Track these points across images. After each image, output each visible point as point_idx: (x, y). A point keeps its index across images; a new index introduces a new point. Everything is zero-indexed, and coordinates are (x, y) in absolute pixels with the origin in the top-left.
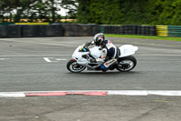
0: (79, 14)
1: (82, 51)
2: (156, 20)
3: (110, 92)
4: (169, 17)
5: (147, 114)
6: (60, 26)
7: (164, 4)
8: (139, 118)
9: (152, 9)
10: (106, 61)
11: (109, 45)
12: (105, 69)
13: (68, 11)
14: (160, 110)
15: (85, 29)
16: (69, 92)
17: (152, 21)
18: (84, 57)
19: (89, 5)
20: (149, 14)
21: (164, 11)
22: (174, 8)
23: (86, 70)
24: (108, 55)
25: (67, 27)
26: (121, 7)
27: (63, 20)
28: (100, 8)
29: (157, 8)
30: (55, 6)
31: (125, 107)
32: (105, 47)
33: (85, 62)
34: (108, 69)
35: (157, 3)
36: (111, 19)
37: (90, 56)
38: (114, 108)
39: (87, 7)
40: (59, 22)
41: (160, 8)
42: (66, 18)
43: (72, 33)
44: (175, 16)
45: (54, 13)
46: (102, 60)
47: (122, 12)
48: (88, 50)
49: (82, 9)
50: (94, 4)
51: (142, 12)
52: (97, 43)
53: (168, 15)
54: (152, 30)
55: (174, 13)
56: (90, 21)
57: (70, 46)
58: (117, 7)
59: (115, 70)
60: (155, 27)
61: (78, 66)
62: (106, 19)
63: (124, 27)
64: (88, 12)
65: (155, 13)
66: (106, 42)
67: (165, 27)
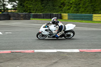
0: (19, 7)
1: (45, 27)
2: (62, 10)
3: (36, 51)
4: (68, 9)
5: (56, 62)
6: (8, 14)
7: (65, 2)
8: (52, 64)
9: (59, 4)
10: (58, 32)
11: (60, 24)
12: (57, 37)
13: (12, 6)
14: (63, 60)
15: (22, 16)
16: (13, 51)
17: (59, 11)
18: (46, 30)
19: (24, 2)
20: (57, 7)
21: (66, 5)
22: (71, 4)
23: (47, 38)
24: (59, 29)
25: (12, 15)
26: (42, 4)
27: (10, 11)
28: (30, 4)
29: (62, 4)
30: (5, 3)
31: (44, 59)
32: (57, 25)
33: (46, 33)
34: (59, 37)
35: (62, 1)
36: (36, 10)
37: (50, 30)
38: (38, 59)
39: (23, 4)
40: (7, 12)
41: (63, 4)
42: (11, 9)
43: (15, 18)
44: (72, 9)
45: (4, 7)
46: (56, 32)
47: (43, 6)
48: (48, 27)
49: (20, 4)
50: (27, 2)
51: (53, 6)
52: (53, 23)
53: (68, 8)
54: (59, 16)
55: (71, 7)
56: (25, 11)
57: (13, 25)
58: (40, 3)
59: (63, 38)
60: (61, 15)
61: (43, 36)
62: (33, 10)
63: (44, 15)
64: (24, 6)
65: (61, 7)
66: (58, 22)
67: (66, 14)
